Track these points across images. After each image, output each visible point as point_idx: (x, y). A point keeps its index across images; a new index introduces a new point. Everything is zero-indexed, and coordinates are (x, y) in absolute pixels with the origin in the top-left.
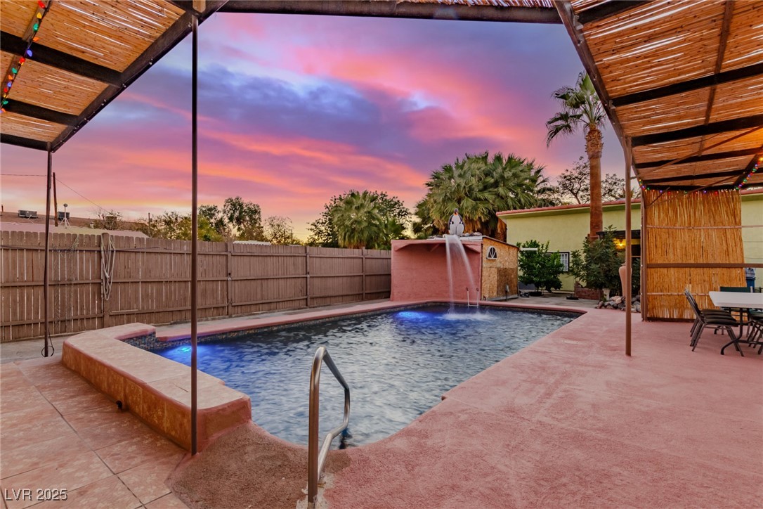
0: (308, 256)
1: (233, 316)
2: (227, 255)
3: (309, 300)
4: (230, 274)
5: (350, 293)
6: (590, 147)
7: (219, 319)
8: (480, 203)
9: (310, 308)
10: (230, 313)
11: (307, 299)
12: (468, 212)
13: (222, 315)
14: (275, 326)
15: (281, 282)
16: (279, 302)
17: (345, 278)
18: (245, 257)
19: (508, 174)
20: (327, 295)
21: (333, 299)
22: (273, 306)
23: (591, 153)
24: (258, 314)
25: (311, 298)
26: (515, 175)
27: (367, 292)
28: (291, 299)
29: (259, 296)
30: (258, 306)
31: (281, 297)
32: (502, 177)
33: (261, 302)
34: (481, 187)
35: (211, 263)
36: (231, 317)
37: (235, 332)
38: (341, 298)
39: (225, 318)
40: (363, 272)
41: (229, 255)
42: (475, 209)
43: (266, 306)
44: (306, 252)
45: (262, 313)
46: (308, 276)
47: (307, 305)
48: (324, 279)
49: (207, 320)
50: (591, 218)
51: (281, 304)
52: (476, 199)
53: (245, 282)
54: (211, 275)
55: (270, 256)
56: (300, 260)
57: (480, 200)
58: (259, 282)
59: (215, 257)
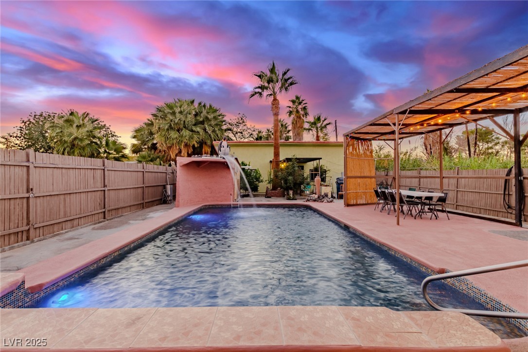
0: (106, 169)
1: (35, 240)
2: (28, 167)
3: (106, 213)
4: (32, 190)
5: (135, 203)
6: (274, 108)
7: (19, 247)
8: (195, 134)
9: (108, 220)
10: (31, 238)
11: (104, 212)
12: (187, 140)
13: (22, 241)
15: (83, 195)
16: (81, 218)
17: (132, 190)
18: (48, 169)
19: (211, 116)
20: (119, 206)
21: (124, 210)
22: (76, 222)
23: (274, 112)
24: (62, 234)
25: (109, 211)
26: (215, 118)
27: (146, 201)
28: (93, 213)
29: (62, 213)
30: (61, 225)
31: (82, 212)
32: (207, 118)
33: (65, 219)
34: (194, 123)
35: (7, 176)
36: (33, 242)
38: (129, 208)
39: (25, 245)
40: (143, 184)
41: (31, 166)
42: (191, 138)
43: (69, 224)
44: (104, 166)
45: (66, 232)
46: (106, 189)
47: (104, 218)
48: (117, 191)
50: (275, 149)
51: (82, 219)
52: (192, 131)
53: (48, 198)
54: (8, 192)
55: (73, 168)
56: (99, 173)
57: (195, 132)
58: (62, 197)
59: (12, 168)
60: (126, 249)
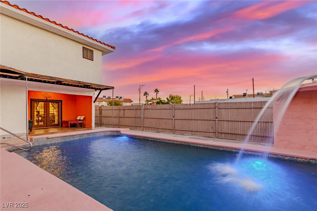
14: (150, 138)
22: (193, 133)
37: (137, 136)
39: (171, 134)
45: (187, 135)
49: (166, 133)
60: (147, 139)
